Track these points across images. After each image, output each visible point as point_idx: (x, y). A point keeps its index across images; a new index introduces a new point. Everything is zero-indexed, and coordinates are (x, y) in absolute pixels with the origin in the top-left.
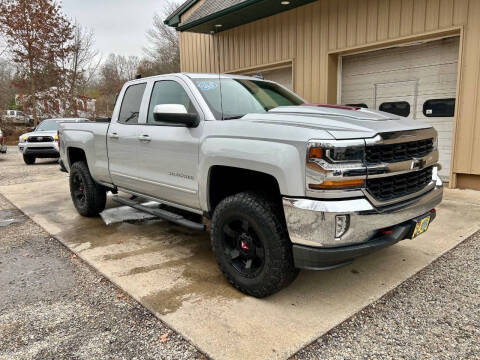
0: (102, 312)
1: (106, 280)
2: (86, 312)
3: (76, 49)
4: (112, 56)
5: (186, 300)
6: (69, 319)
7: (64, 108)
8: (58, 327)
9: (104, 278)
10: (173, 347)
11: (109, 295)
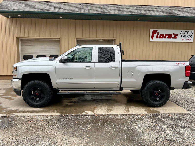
9: (125, 115)
10: (175, 116)
11: (139, 116)
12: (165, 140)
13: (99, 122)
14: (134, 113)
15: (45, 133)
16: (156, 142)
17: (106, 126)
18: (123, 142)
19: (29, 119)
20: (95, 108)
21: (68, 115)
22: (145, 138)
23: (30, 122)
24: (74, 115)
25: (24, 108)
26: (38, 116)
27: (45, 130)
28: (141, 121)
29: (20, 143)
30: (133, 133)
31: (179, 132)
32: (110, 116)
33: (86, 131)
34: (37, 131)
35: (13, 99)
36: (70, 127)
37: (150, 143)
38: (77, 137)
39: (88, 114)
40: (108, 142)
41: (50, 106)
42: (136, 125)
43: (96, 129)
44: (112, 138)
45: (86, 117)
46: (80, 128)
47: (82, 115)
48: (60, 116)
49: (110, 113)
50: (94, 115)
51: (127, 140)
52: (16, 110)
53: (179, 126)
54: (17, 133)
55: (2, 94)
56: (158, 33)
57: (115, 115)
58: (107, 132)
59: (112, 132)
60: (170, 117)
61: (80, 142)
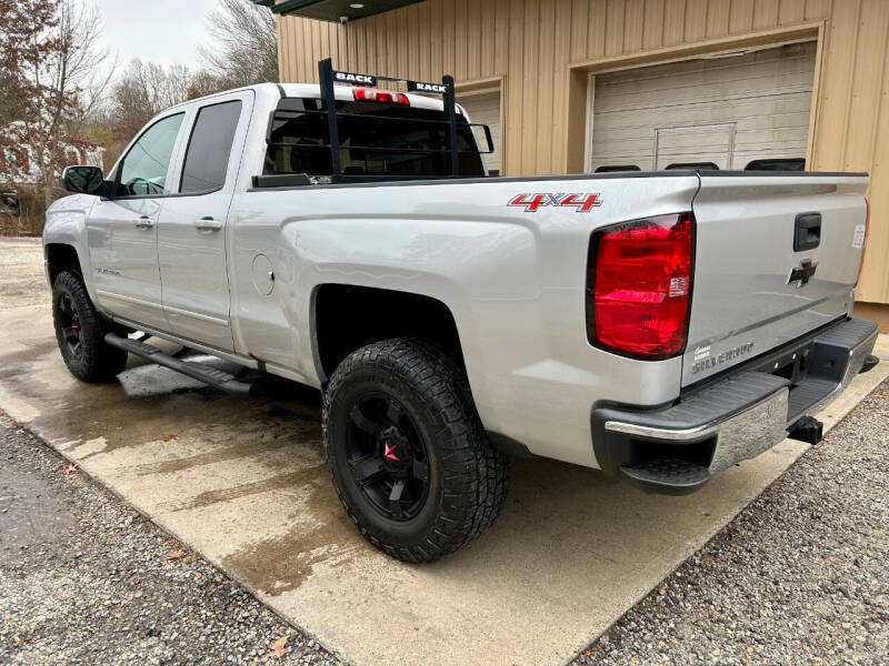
0: (139, 594)
1: (143, 520)
2: (102, 592)
3: (63, 46)
4: (137, 63)
5: (318, 559)
6: (65, 609)
7: (40, 163)
8: (40, 629)
11: (153, 553)
14: (176, 526)
20: (173, 436)
32: (91, 495)
57: (115, 496)
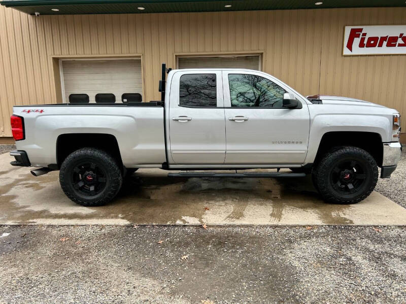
9: (271, 226)
10: (388, 230)
11: (302, 231)
12: (357, 290)
13: (208, 243)
14: (291, 223)
15: (89, 265)
16: (332, 297)
17: (224, 252)
18: (254, 294)
19: (63, 233)
20: (206, 208)
21: (144, 226)
22: (309, 285)
23: (64, 240)
24: (157, 225)
25: (59, 207)
26: (82, 227)
27: (91, 259)
28: (305, 242)
29: (33, 287)
30: (282, 273)
31: (392, 272)
32: (236, 230)
33: (177, 263)
34: (73, 260)
35: (42, 188)
36: (144, 254)
37: (318, 297)
38: (154, 277)
39: (188, 224)
40: (221, 292)
41: (112, 205)
42: (291, 252)
43: (200, 259)
44: (231, 282)
45: (183, 231)
46: (165, 257)
47: (175, 226)
48: (128, 226)
49: (237, 222)
50: (201, 226)
51: (265, 289)
52: (42, 212)
53: (395, 256)
54: (32, 264)
55: (24, 175)
56: (365, 34)
57: (247, 226)
58: (224, 267)
59: (233, 269)
60: (375, 234)
61: (158, 289)
